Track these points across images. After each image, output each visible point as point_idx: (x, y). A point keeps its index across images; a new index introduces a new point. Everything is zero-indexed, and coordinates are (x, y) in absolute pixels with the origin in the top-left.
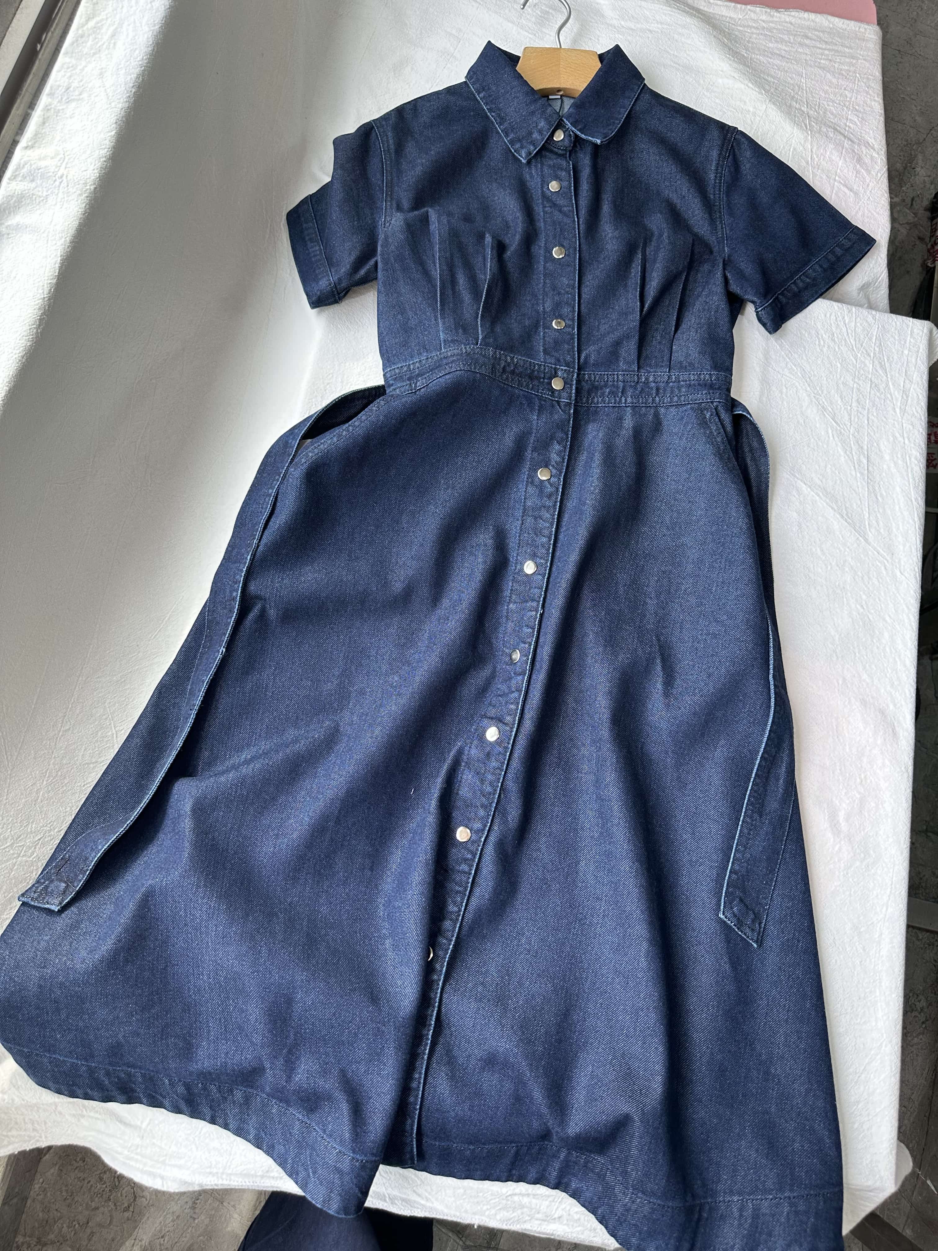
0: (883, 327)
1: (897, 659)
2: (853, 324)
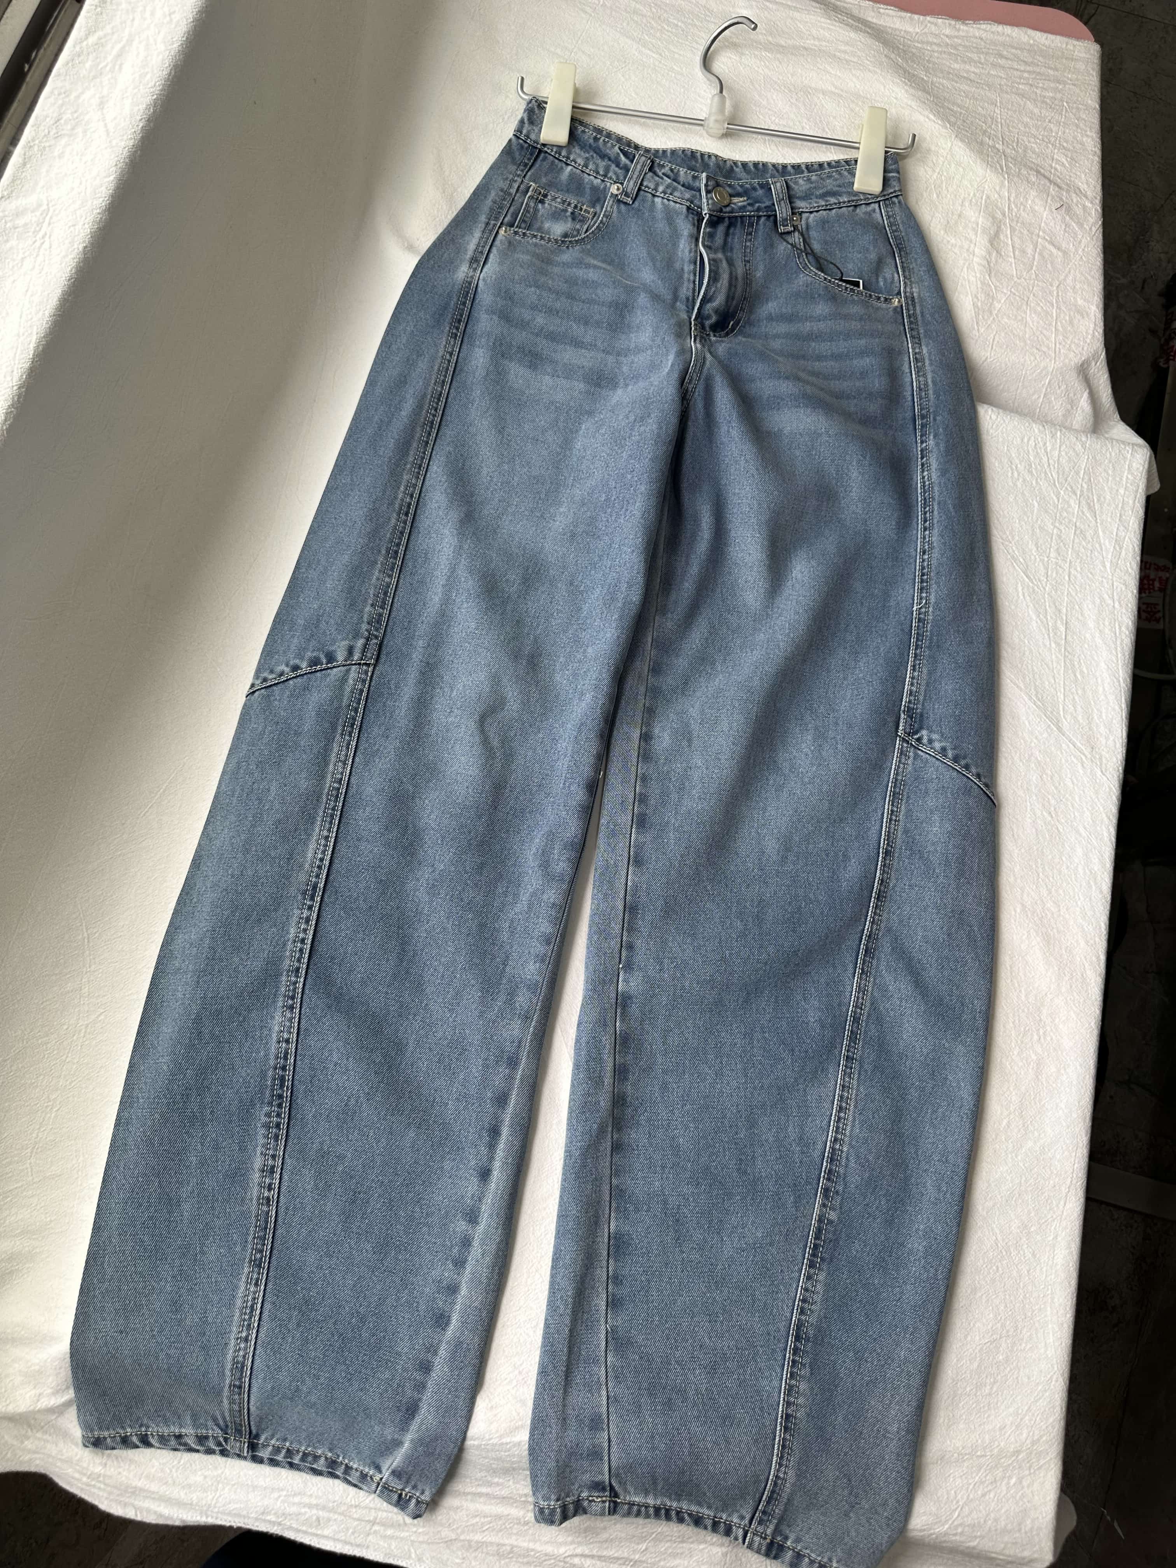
0: (1094, 458)
2: (1057, 452)
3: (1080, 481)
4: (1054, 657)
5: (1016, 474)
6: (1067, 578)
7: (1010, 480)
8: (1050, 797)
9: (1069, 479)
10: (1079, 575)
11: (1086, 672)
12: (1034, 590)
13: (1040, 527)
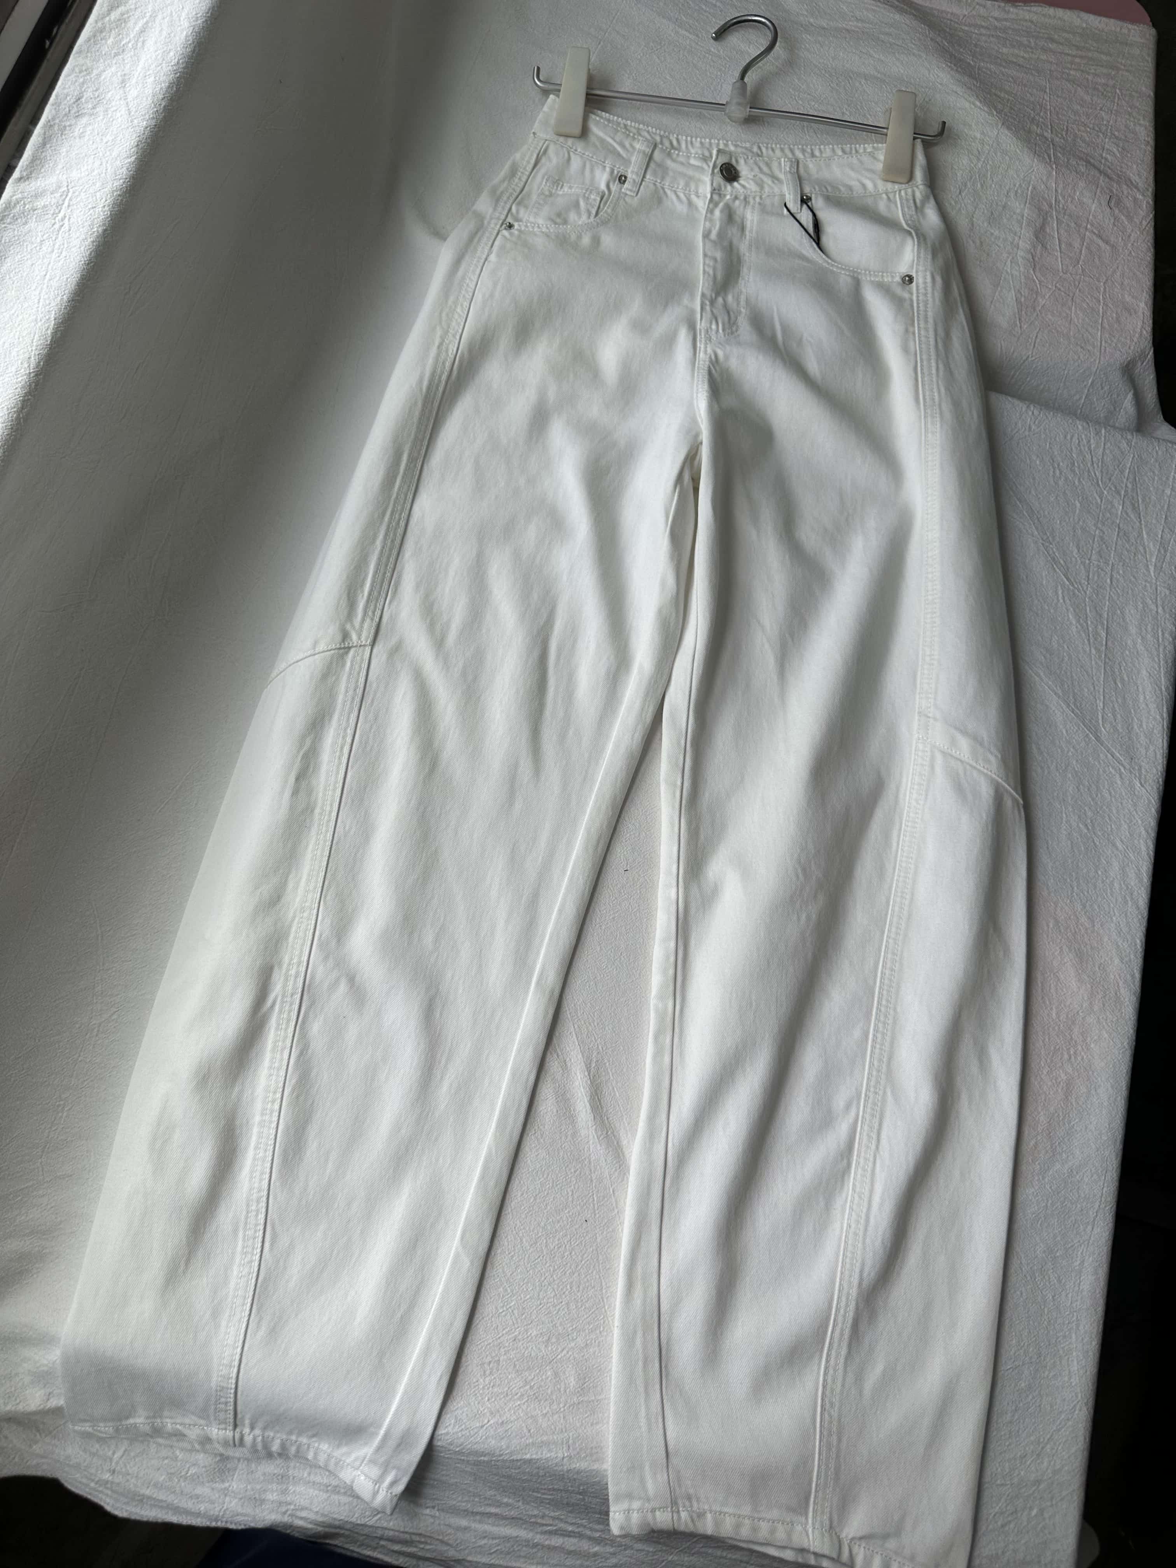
0: (1140, 457)
1: (1128, 899)
2: (1101, 450)
3: (1125, 480)
4: (1093, 663)
5: (1058, 472)
6: (1108, 580)
8: (1086, 808)
9: (1113, 478)
10: (1121, 579)
11: (1126, 679)
12: (1074, 594)
13: (1082, 527)
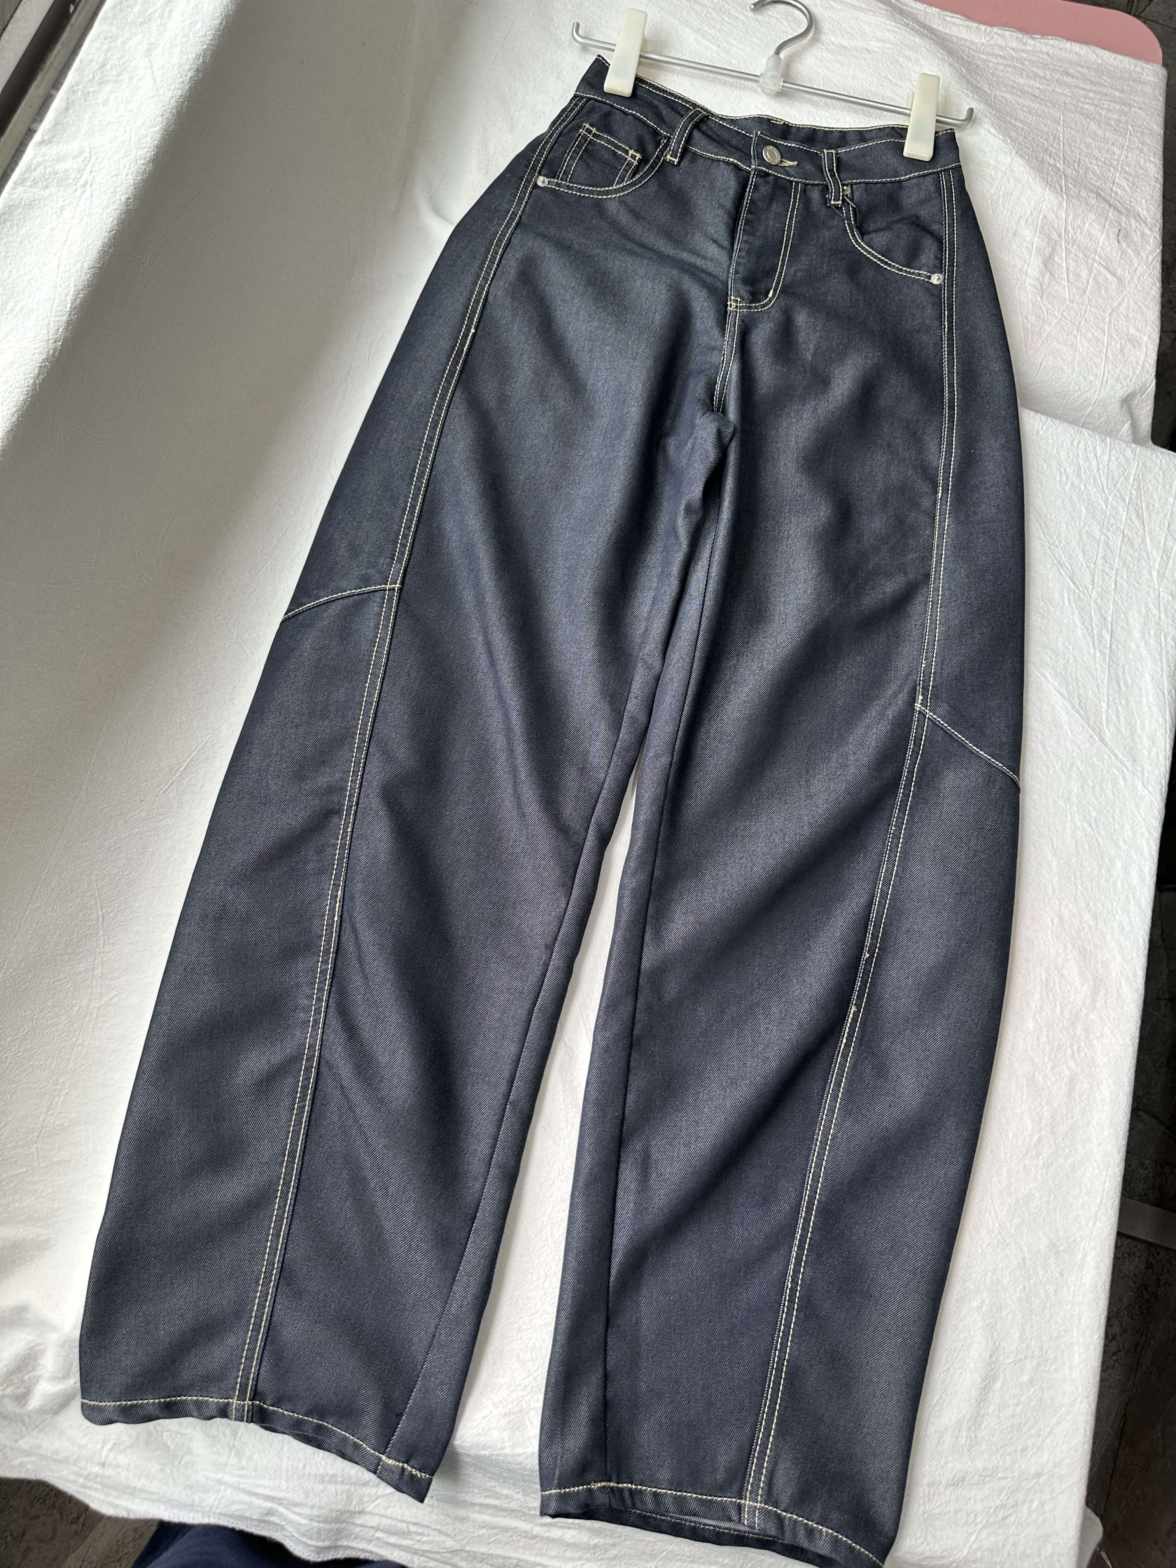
0: (1144, 464)
1: (1131, 898)
2: (1107, 457)
3: (1130, 487)
4: (1098, 665)
5: (1064, 477)
6: (1113, 586)
7: (1058, 484)
8: (1091, 808)
9: (1118, 485)
10: (1125, 584)
12: (1079, 597)
13: (1087, 532)
